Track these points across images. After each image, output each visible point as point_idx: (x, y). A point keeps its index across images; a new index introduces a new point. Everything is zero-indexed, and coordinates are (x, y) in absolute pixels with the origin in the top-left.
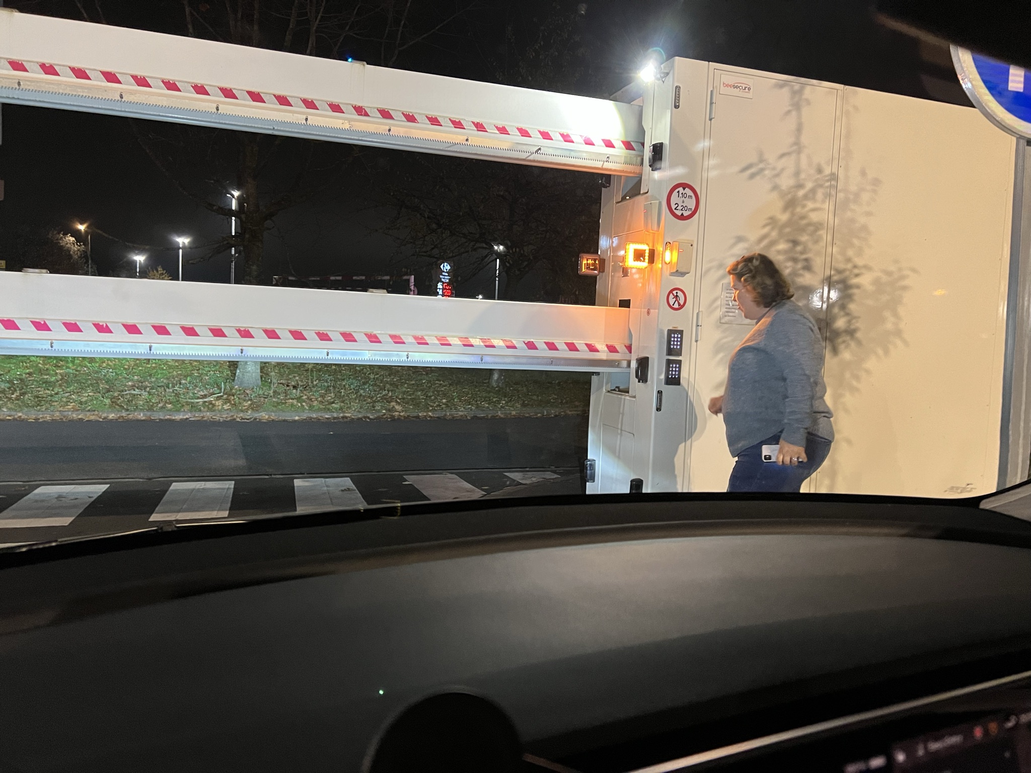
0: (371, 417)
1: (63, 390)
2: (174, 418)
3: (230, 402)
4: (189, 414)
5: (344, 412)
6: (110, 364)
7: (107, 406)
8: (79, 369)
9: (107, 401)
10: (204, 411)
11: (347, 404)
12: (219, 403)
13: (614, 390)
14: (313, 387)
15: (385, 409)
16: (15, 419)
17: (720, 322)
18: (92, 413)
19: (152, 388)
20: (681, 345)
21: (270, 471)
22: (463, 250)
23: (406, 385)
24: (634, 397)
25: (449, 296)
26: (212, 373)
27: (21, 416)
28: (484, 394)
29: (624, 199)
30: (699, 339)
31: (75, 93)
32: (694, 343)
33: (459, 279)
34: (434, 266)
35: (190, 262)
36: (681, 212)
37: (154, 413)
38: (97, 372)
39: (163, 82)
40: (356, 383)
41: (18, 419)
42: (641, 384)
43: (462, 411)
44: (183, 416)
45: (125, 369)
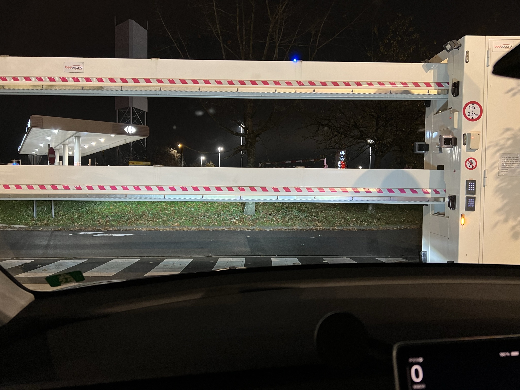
0: (306, 229)
1: (173, 217)
2: (218, 229)
3: (242, 221)
4: (225, 227)
5: (293, 227)
6: (192, 205)
7: (191, 224)
8: (179, 208)
9: (191, 222)
10: (231, 226)
11: (295, 223)
12: (237, 222)
13: (436, 214)
14: (279, 214)
15: (313, 225)
16: (155, 230)
17: (498, 176)
18: (185, 227)
19: (209, 216)
20: (475, 188)
21: (261, 254)
22: (351, 144)
23: (323, 213)
24: (448, 217)
25: (344, 168)
26: (234, 208)
27: (157, 229)
28: (364, 217)
29: (438, 112)
30: (486, 185)
31: (181, 90)
32: (483, 188)
33: (349, 159)
34: (336, 153)
35: (225, 158)
36: (472, 117)
37: (210, 227)
38: (187, 209)
39: (215, 81)
40: (298, 212)
41: (156, 230)
42: (451, 210)
43: (352, 227)
44: (222, 228)
45: (198, 207)
